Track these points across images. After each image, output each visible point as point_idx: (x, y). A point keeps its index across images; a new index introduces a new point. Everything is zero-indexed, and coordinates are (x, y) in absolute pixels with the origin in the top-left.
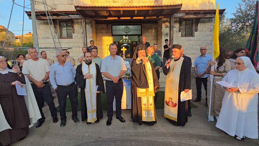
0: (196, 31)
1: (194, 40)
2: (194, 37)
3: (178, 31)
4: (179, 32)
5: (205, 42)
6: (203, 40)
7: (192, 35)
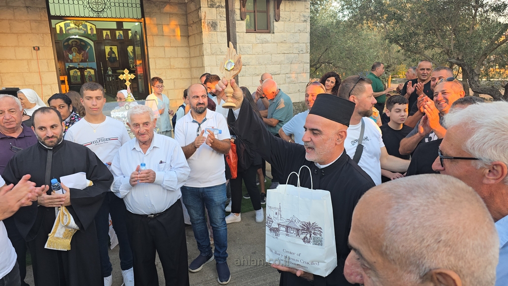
0: (277, 19)
1: (273, 41)
2: (273, 35)
3: (239, 18)
4: (242, 19)
7: (268, 29)
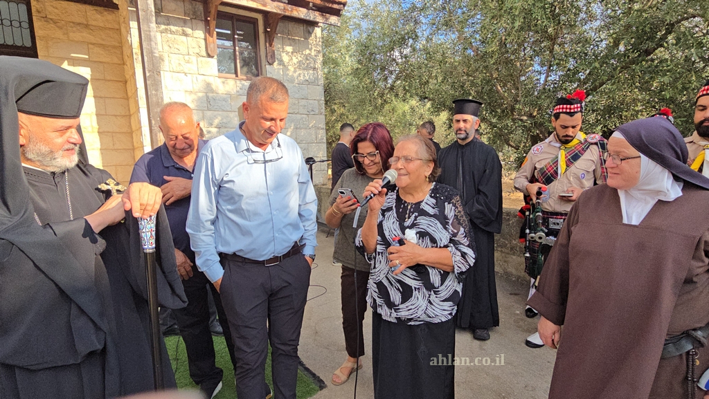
0: (270, 61)
3: (205, 54)
4: (209, 56)
5: (303, 102)
6: (296, 96)
